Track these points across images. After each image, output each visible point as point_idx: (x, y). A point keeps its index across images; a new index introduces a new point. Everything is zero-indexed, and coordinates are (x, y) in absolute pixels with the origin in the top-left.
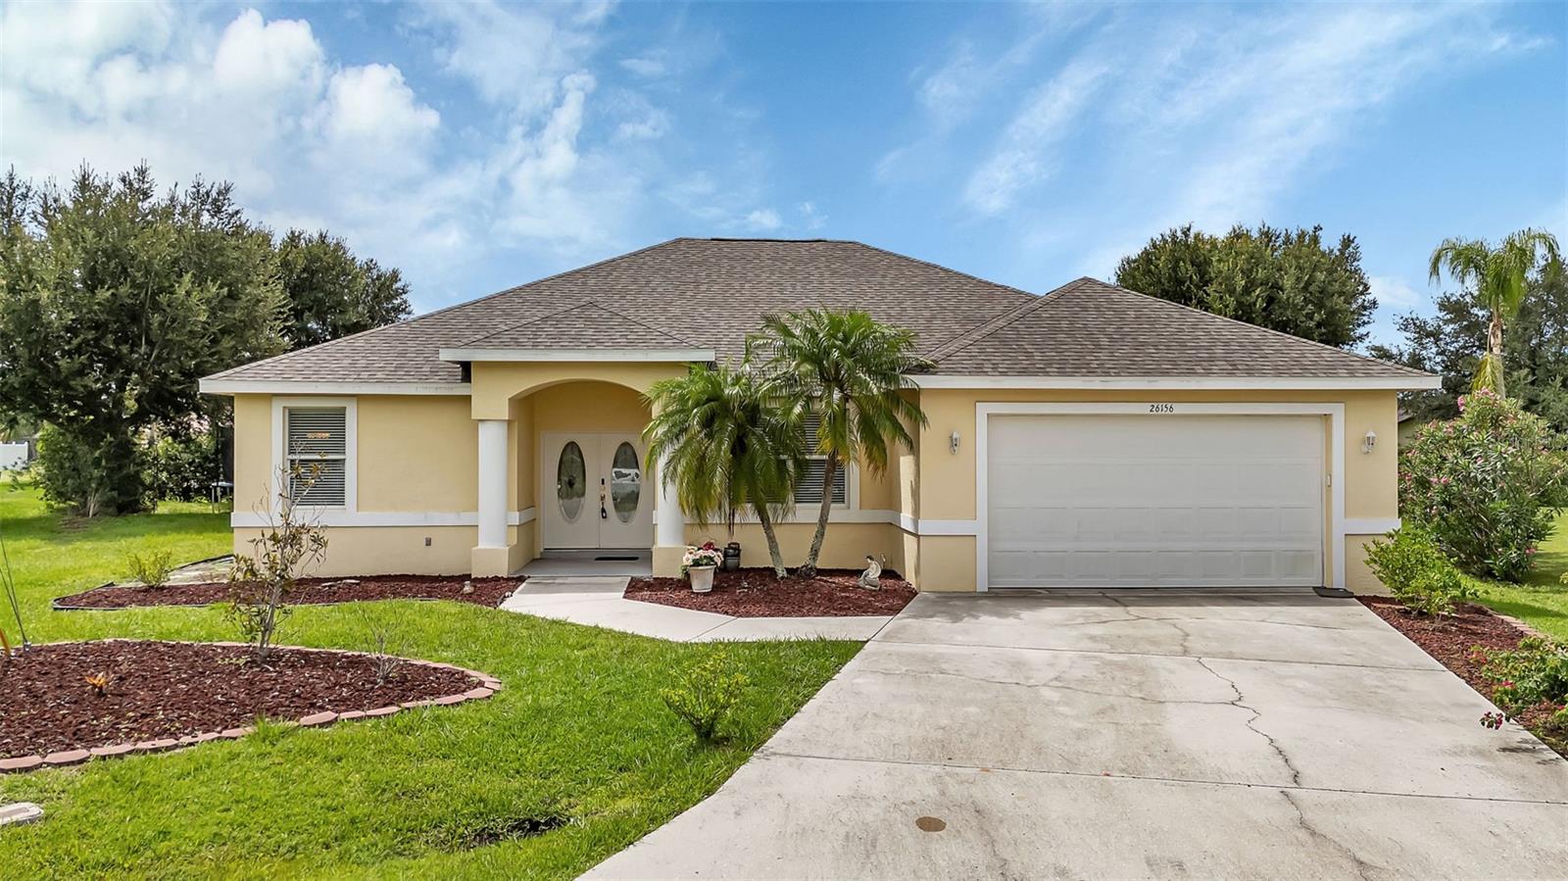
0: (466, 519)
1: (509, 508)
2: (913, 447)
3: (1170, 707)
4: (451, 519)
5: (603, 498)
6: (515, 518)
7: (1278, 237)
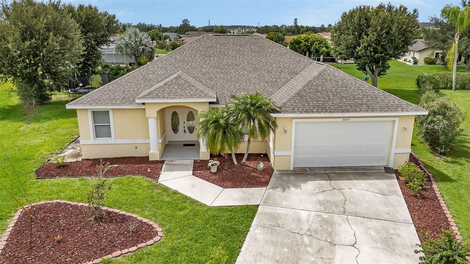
0: (146, 141)
1: (158, 138)
2: (274, 131)
3: (337, 246)
4: (142, 141)
5: (184, 127)
6: (160, 141)
7: (394, 8)
